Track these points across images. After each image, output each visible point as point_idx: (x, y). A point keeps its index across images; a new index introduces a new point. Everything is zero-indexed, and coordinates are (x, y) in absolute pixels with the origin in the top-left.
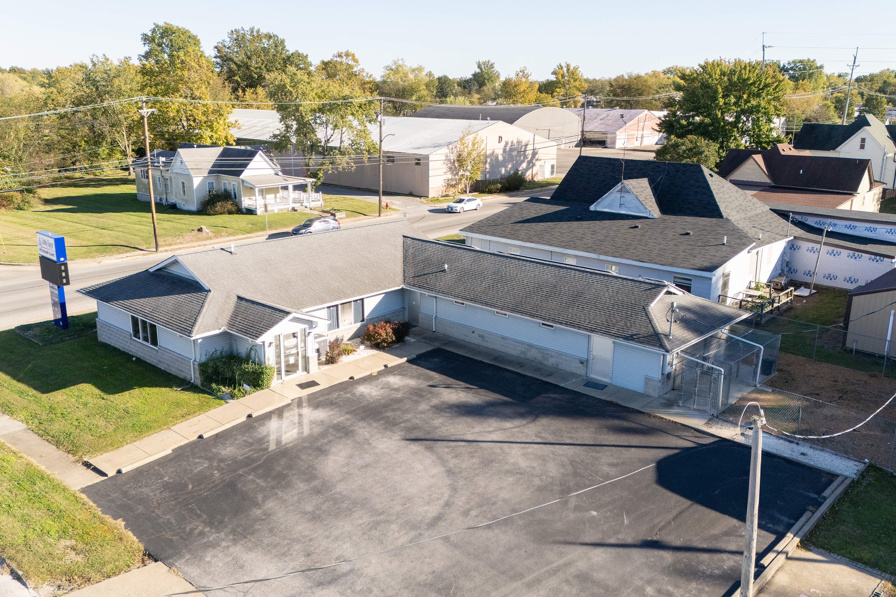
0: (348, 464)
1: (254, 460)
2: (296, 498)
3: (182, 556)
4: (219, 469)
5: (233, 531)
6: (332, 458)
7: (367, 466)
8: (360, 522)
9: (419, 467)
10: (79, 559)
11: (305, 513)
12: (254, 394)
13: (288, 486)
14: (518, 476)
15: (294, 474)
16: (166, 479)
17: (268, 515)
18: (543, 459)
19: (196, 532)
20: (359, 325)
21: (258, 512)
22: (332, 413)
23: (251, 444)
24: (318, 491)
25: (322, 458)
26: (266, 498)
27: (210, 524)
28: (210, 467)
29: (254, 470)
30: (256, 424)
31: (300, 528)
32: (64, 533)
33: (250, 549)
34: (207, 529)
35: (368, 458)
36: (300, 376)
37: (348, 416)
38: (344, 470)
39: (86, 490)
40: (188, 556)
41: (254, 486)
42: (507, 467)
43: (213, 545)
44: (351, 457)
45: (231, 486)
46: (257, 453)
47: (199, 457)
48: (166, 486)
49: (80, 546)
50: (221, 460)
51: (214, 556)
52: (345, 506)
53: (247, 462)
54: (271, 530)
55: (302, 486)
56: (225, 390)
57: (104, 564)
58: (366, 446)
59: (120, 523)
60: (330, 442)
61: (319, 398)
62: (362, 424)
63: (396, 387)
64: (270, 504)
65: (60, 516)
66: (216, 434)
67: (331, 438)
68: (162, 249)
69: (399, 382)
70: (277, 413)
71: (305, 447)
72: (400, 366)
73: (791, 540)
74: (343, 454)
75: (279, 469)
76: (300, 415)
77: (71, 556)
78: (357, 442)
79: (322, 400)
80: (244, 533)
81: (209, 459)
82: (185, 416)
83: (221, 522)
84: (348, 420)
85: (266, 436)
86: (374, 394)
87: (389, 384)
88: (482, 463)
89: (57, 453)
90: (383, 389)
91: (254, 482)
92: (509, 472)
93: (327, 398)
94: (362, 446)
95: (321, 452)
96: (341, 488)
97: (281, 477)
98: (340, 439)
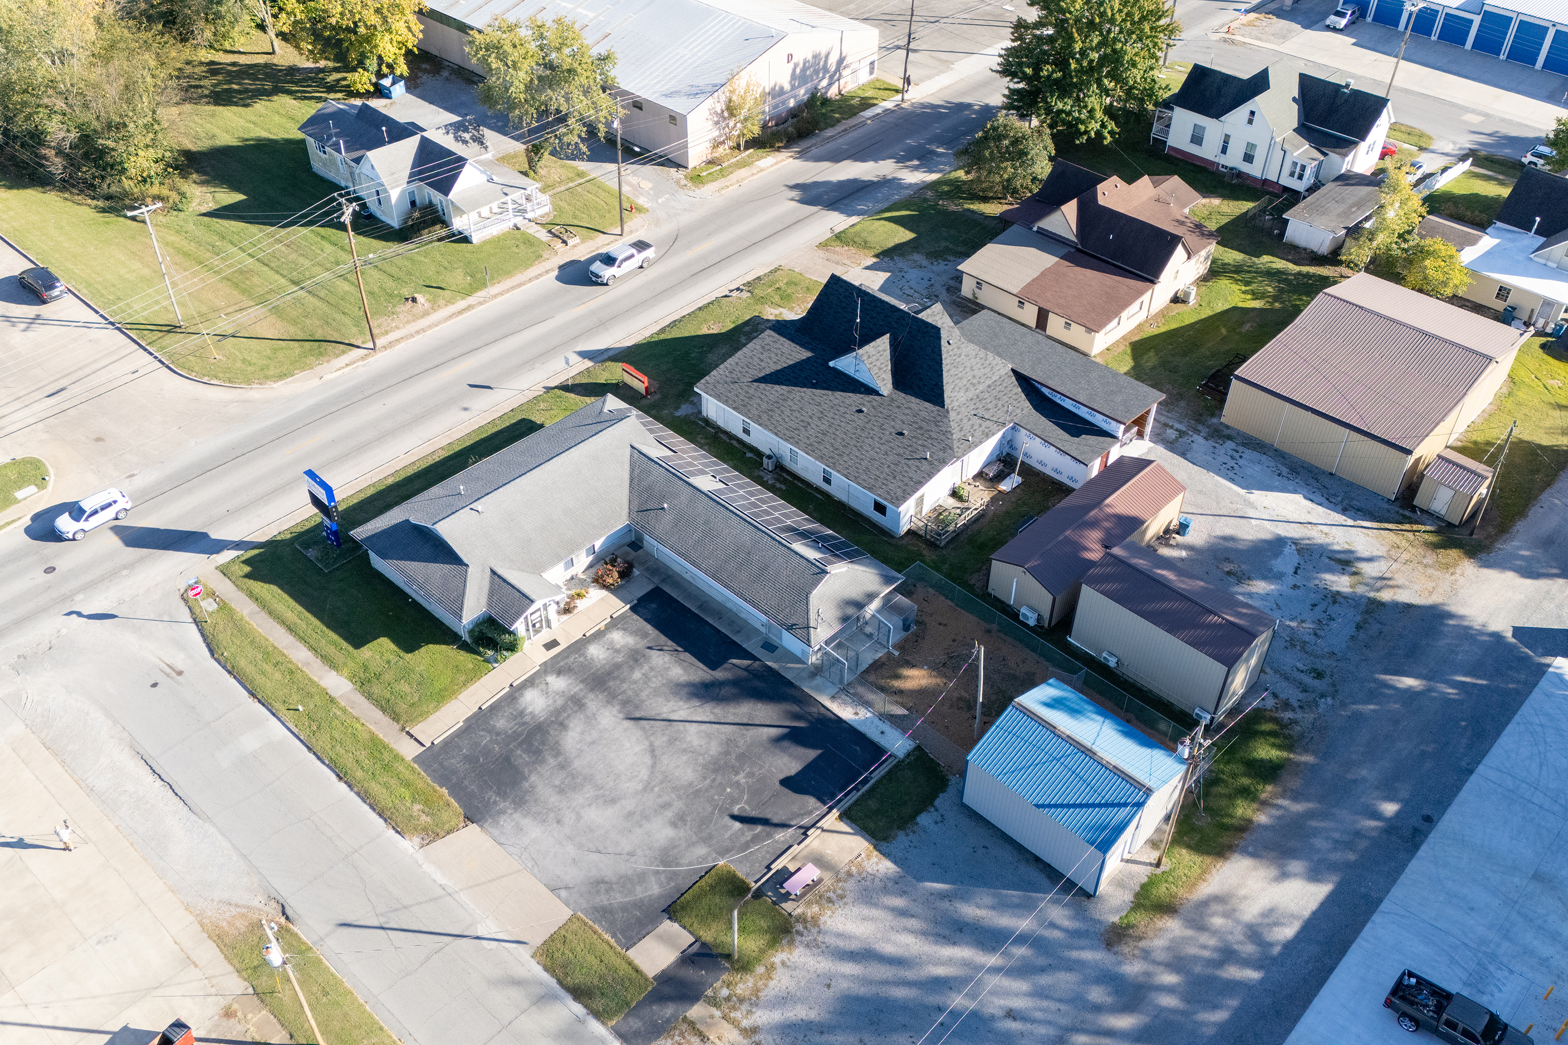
0: (581, 741)
1: (519, 735)
2: (549, 772)
3: (486, 821)
4: (498, 743)
5: (514, 802)
6: (571, 733)
7: (593, 743)
8: (588, 795)
9: (628, 745)
10: (428, 819)
11: (555, 786)
12: (512, 658)
13: (543, 761)
14: (690, 754)
15: (547, 751)
16: (464, 751)
17: (533, 787)
18: (709, 736)
19: (492, 801)
20: (591, 558)
21: (527, 785)
22: (570, 681)
23: (516, 718)
24: (562, 767)
25: (564, 733)
26: (530, 772)
27: (498, 794)
28: (490, 741)
29: (520, 744)
30: (517, 694)
31: (552, 799)
32: (414, 800)
33: (525, 816)
34: (498, 799)
35: (595, 735)
36: (545, 636)
37: (582, 686)
38: (578, 747)
39: (416, 759)
40: (490, 821)
41: (521, 761)
42: (684, 746)
43: (502, 812)
44: (583, 733)
45: (507, 759)
46: (521, 727)
47: (483, 730)
48: (466, 758)
49: (427, 810)
50: (498, 734)
51: (505, 821)
52: (579, 781)
53: (515, 735)
54: (536, 801)
55: (552, 761)
56: (490, 653)
57: (443, 824)
58: (593, 721)
59: (444, 791)
60: (569, 716)
61: (559, 663)
62: (591, 696)
63: (618, 646)
64: (533, 778)
65: (407, 784)
66: (491, 706)
67: (570, 712)
68: (380, 342)
69: (621, 640)
70: (530, 682)
71: (552, 722)
72: (622, 617)
73: (835, 813)
74: (578, 729)
75: (536, 744)
76: (547, 684)
77: (424, 817)
78: (588, 717)
79: (562, 664)
80: (520, 803)
81: (489, 732)
82: (465, 684)
83: (505, 793)
84: (581, 690)
85: (525, 709)
86: (601, 657)
87: (612, 642)
88: (669, 740)
89: (385, 720)
90: (608, 649)
91: (521, 757)
92: (685, 751)
93: (566, 661)
94: (591, 720)
95: (563, 726)
96: (577, 764)
97: (538, 752)
98: (576, 712)
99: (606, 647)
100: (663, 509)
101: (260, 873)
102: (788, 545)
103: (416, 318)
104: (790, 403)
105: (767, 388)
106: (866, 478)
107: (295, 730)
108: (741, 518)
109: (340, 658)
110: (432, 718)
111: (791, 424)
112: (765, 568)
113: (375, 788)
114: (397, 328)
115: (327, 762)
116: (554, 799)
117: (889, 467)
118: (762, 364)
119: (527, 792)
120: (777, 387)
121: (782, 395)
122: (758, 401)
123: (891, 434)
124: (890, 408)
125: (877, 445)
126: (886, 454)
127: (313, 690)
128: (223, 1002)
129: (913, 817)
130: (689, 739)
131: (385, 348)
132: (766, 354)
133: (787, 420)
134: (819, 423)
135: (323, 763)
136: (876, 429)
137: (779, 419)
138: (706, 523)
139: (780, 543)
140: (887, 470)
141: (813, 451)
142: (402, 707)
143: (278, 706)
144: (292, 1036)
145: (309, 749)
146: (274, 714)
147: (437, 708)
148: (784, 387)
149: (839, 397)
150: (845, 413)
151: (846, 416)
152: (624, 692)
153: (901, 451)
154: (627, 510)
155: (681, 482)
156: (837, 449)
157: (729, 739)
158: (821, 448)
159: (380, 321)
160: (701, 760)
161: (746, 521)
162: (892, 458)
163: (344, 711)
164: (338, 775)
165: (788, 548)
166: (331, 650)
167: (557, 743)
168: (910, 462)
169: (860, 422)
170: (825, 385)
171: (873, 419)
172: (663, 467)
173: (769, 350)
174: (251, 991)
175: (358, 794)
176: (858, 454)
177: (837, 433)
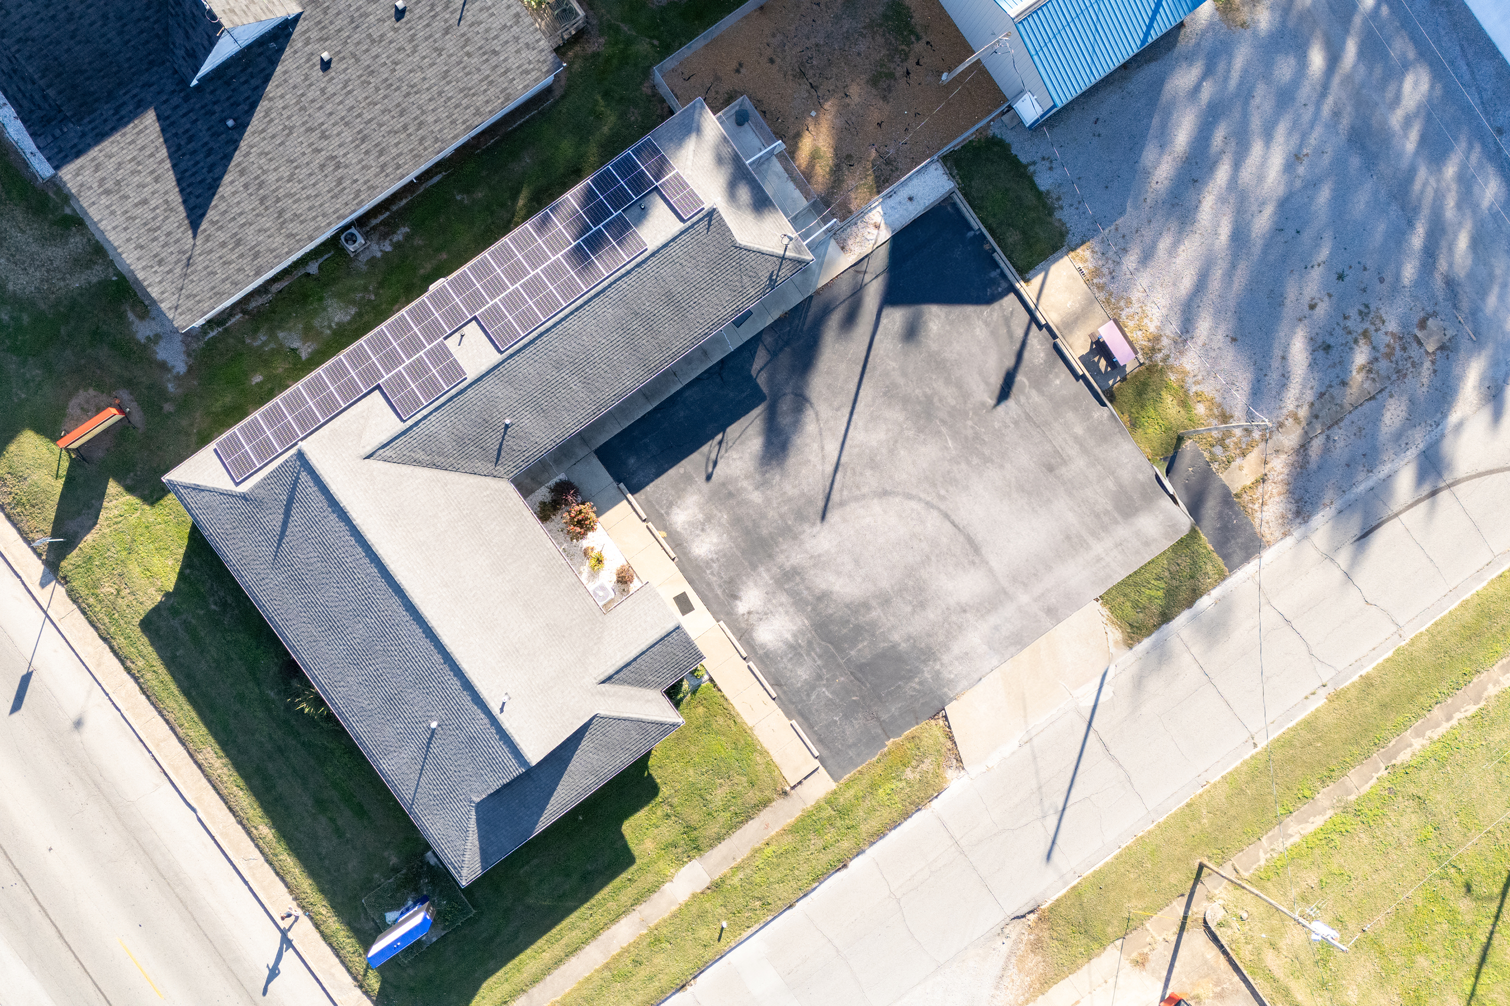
0: (850, 577)
1: (825, 652)
2: (891, 618)
3: (944, 694)
4: (835, 677)
5: (924, 662)
6: (836, 589)
7: (855, 561)
8: (934, 574)
11: (914, 612)
13: (873, 625)
14: (898, 445)
15: (857, 619)
16: (836, 719)
17: (909, 637)
19: (917, 687)
21: (904, 645)
22: (750, 584)
23: (797, 655)
24: (886, 602)
25: (834, 597)
26: (885, 640)
27: (910, 679)
28: (827, 687)
29: (840, 651)
30: (761, 652)
32: (897, 778)
33: (948, 649)
34: (917, 680)
35: (844, 559)
37: (761, 569)
38: (859, 580)
39: (835, 777)
40: (946, 690)
41: (866, 650)
42: (884, 451)
43: (937, 675)
44: (839, 574)
45: (861, 667)
46: (814, 649)
47: (808, 695)
48: (846, 716)
49: (913, 764)
50: (819, 677)
51: (950, 673)
52: (911, 583)
53: (825, 657)
54: (929, 635)
55: (875, 614)
57: (936, 744)
58: (823, 559)
59: (890, 742)
60: (808, 588)
61: (717, 595)
62: (781, 558)
63: (701, 517)
64: (896, 637)
65: (873, 787)
66: (772, 685)
67: (801, 587)
69: (690, 511)
70: (743, 635)
71: (814, 609)
72: (648, 505)
73: (1021, 286)
74: (832, 578)
75: (845, 631)
76: (749, 613)
77: (924, 767)
78: (814, 565)
79: (719, 592)
80: (928, 654)
81: (813, 688)
83: (910, 671)
84: (768, 570)
85: (786, 643)
86: (715, 540)
87: (691, 524)
88: (872, 468)
89: (765, 815)
90: (703, 530)
91: (861, 651)
92: (892, 452)
93: (716, 588)
94: (819, 562)
95: (823, 597)
96: (885, 584)
97: (858, 630)
98: (803, 580)
99: (698, 532)
100: (507, 426)
101: (966, 948)
102: (646, 254)
104: (273, 177)
105: (223, 206)
106: (482, 98)
107: (755, 928)
109: (643, 882)
110: (777, 759)
111: (323, 187)
112: (669, 297)
113: (874, 824)
116: (932, 614)
117: (469, 55)
118: (153, 203)
119: (914, 646)
120: (225, 189)
121: (246, 186)
122: (250, 231)
123: (396, 30)
124: (332, 12)
125: (416, 58)
126: (439, 51)
127: (694, 910)
128: (1127, 966)
129: (1040, 195)
130: (874, 444)
132: (128, 191)
133: (311, 192)
134: (336, 142)
136: (375, 50)
137: (306, 205)
138: (558, 366)
139: (638, 265)
140: (475, 61)
141: (398, 167)
142: (753, 796)
143: (708, 955)
144: (1183, 895)
145: (788, 908)
146: (722, 957)
147: (764, 753)
148: (227, 178)
149: (280, 91)
150: (323, 91)
151: (330, 90)
152: (782, 516)
153: (438, 25)
156: (405, 127)
157: (885, 394)
158: (394, 151)
160: (911, 433)
161: (581, 306)
162: (450, 44)
163: (739, 868)
164: (838, 870)
165: (653, 255)
166: (631, 892)
167: (847, 606)
168: (469, 16)
169: (353, 72)
171: (351, 47)
173: (118, 183)
174: (1119, 942)
176: (426, 96)
177: (367, 116)
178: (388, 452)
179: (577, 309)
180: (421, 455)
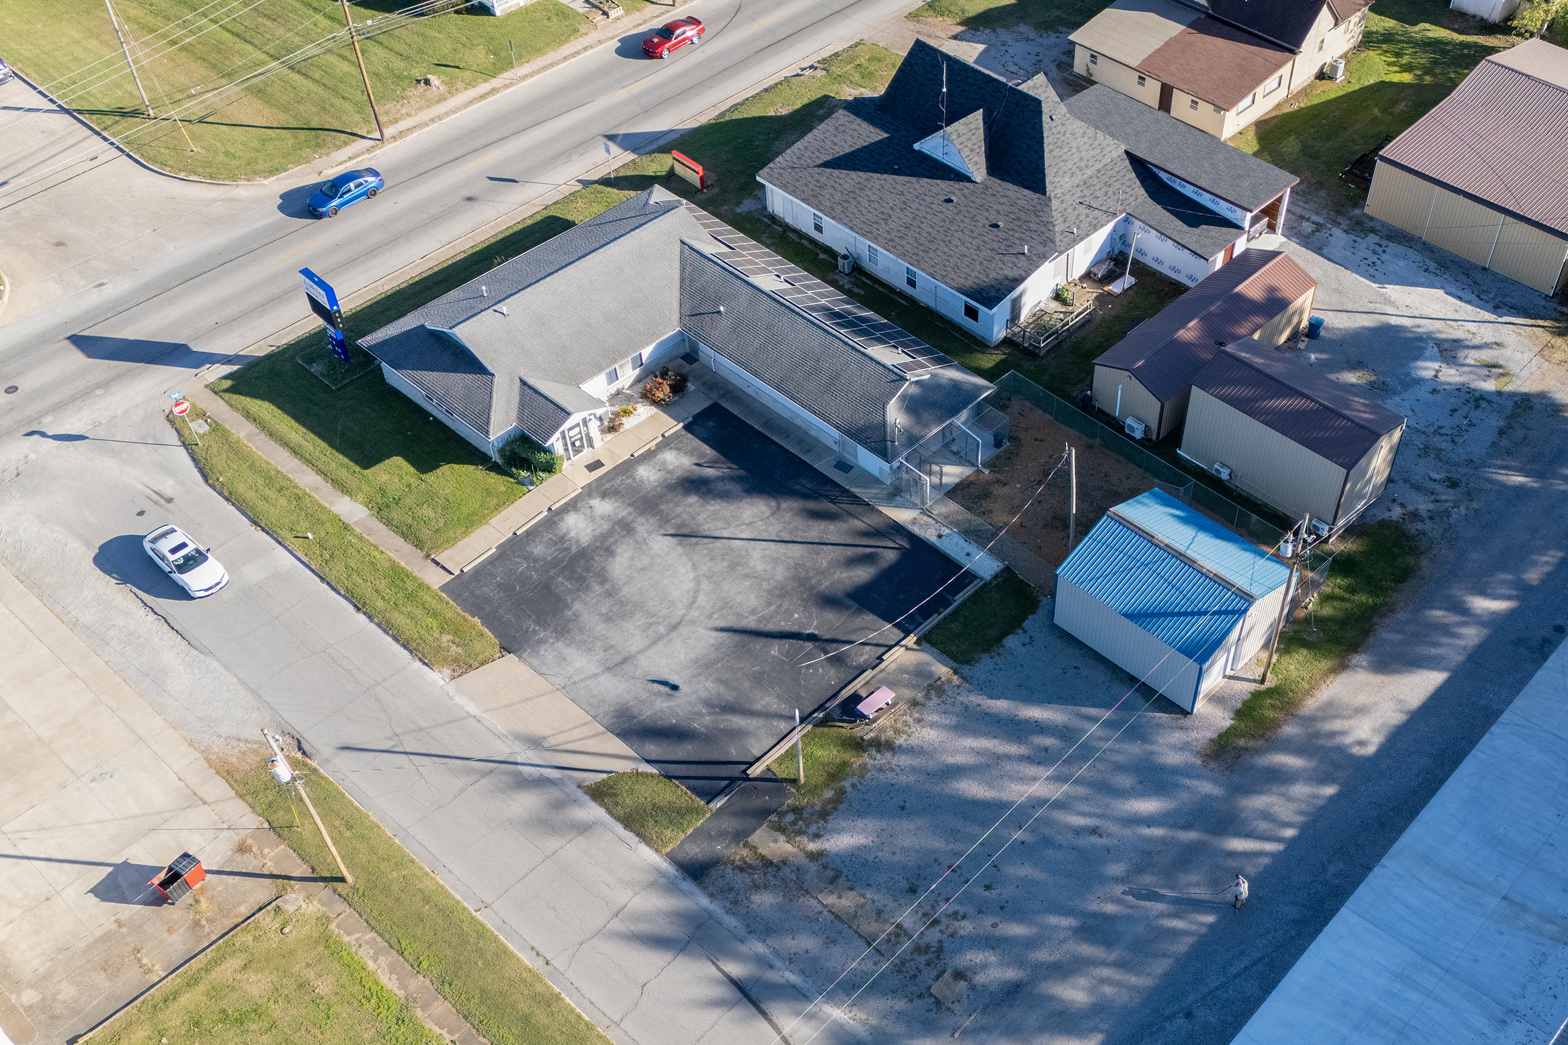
0: (630, 567)
1: (561, 561)
2: (594, 600)
3: (525, 651)
4: (536, 570)
5: (555, 630)
6: (618, 559)
7: (644, 569)
8: (639, 623)
9: (683, 570)
10: (459, 650)
11: (602, 615)
12: (550, 480)
13: (588, 589)
14: (753, 580)
15: (591, 577)
16: (498, 579)
17: (577, 615)
18: (775, 561)
19: (531, 630)
20: (637, 371)
21: (570, 613)
22: (616, 505)
23: (556, 543)
24: (609, 594)
25: (610, 559)
26: (573, 600)
27: (538, 623)
28: (528, 568)
29: (562, 571)
30: (556, 519)
31: (599, 628)
32: (442, 630)
33: (568, 645)
34: (537, 628)
35: (646, 560)
36: (587, 456)
37: (630, 509)
38: (628, 573)
39: (444, 588)
40: (529, 650)
41: (563, 588)
42: (747, 571)
43: (542, 641)
44: (632, 559)
45: (547, 587)
46: (561, 553)
47: (519, 557)
48: (500, 585)
49: (457, 640)
50: (536, 561)
51: (546, 650)
52: (628, 608)
53: (555, 563)
54: (580, 629)
55: (598, 589)
56: (524, 474)
57: (477, 655)
58: (644, 546)
59: (477, 620)
60: (616, 541)
61: (604, 485)
62: (641, 520)
63: (671, 467)
64: (577, 606)
65: (435, 615)
66: (527, 531)
67: (617, 537)
68: (388, 132)
69: (675, 461)
70: (572, 506)
71: (597, 547)
72: (676, 435)
73: (913, 637)
74: (626, 555)
75: (579, 570)
76: (591, 507)
77: (454, 648)
78: (638, 542)
79: (607, 486)
80: (562, 631)
81: (526, 558)
82: (497, 508)
83: (545, 621)
84: (630, 514)
85: (567, 533)
86: (651, 478)
87: (664, 462)
88: (730, 565)
89: (407, 548)
90: (660, 470)
91: (563, 584)
92: (747, 576)
93: (611, 484)
94: (641, 546)
95: (610, 552)
96: (626, 591)
97: (581, 580)
98: (624, 537)
99: (657, 467)
100: (719, 312)
101: (272, 708)
102: (863, 350)
103: (430, 104)
104: (869, 193)
105: (842, 176)
106: (954, 276)
107: (306, 560)
108: (808, 320)
109: (353, 482)
110: (460, 544)
111: (869, 216)
112: (836, 377)
113: (399, 619)
114: (408, 115)
115: (343, 592)
116: (600, 628)
117: (981, 263)
118: (834, 147)
119: (570, 620)
120: (853, 174)
121: (859, 183)
122: (831, 190)
123: (984, 226)
124: (984, 196)
125: (968, 239)
126: (978, 249)
127: (324, 517)
128: (235, 838)
129: (998, 640)
130: (752, 564)
131: (394, 138)
132: (840, 136)
133: (864, 212)
134: (901, 215)
135: (339, 594)
136: (967, 221)
137: (855, 211)
138: (769, 327)
139: (853, 348)
140: (978, 267)
141: (895, 247)
142: (426, 533)
143: (284, 533)
144: (313, 870)
145: (322, 579)
146: (280, 543)
147: (465, 534)
148: (861, 174)
149: (925, 185)
150: (932, 203)
151: (933, 206)
152: (678, 515)
153: (995, 245)
154: (678, 314)
155: (739, 282)
156: (922, 245)
157: (797, 564)
158: (904, 243)
159: (387, 107)
160: (765, 586)
161: (815, 324)
162: (985, 253)
163: (361, 538)
164: (356, 606)
165: (863, 354)
166: (343, 474)
167: (603, 569)
168: (1006, 258)
169: (949, 214)
170: (909, 172)
171: (964, 209)
172: (719, 265)
173: (844, 131)
174: (266, 825)
175: (379, 625)
176: (946, 250)
177: (922, 226)
178: (687, 251)
179: (812, 323)
180: (688, 270)
